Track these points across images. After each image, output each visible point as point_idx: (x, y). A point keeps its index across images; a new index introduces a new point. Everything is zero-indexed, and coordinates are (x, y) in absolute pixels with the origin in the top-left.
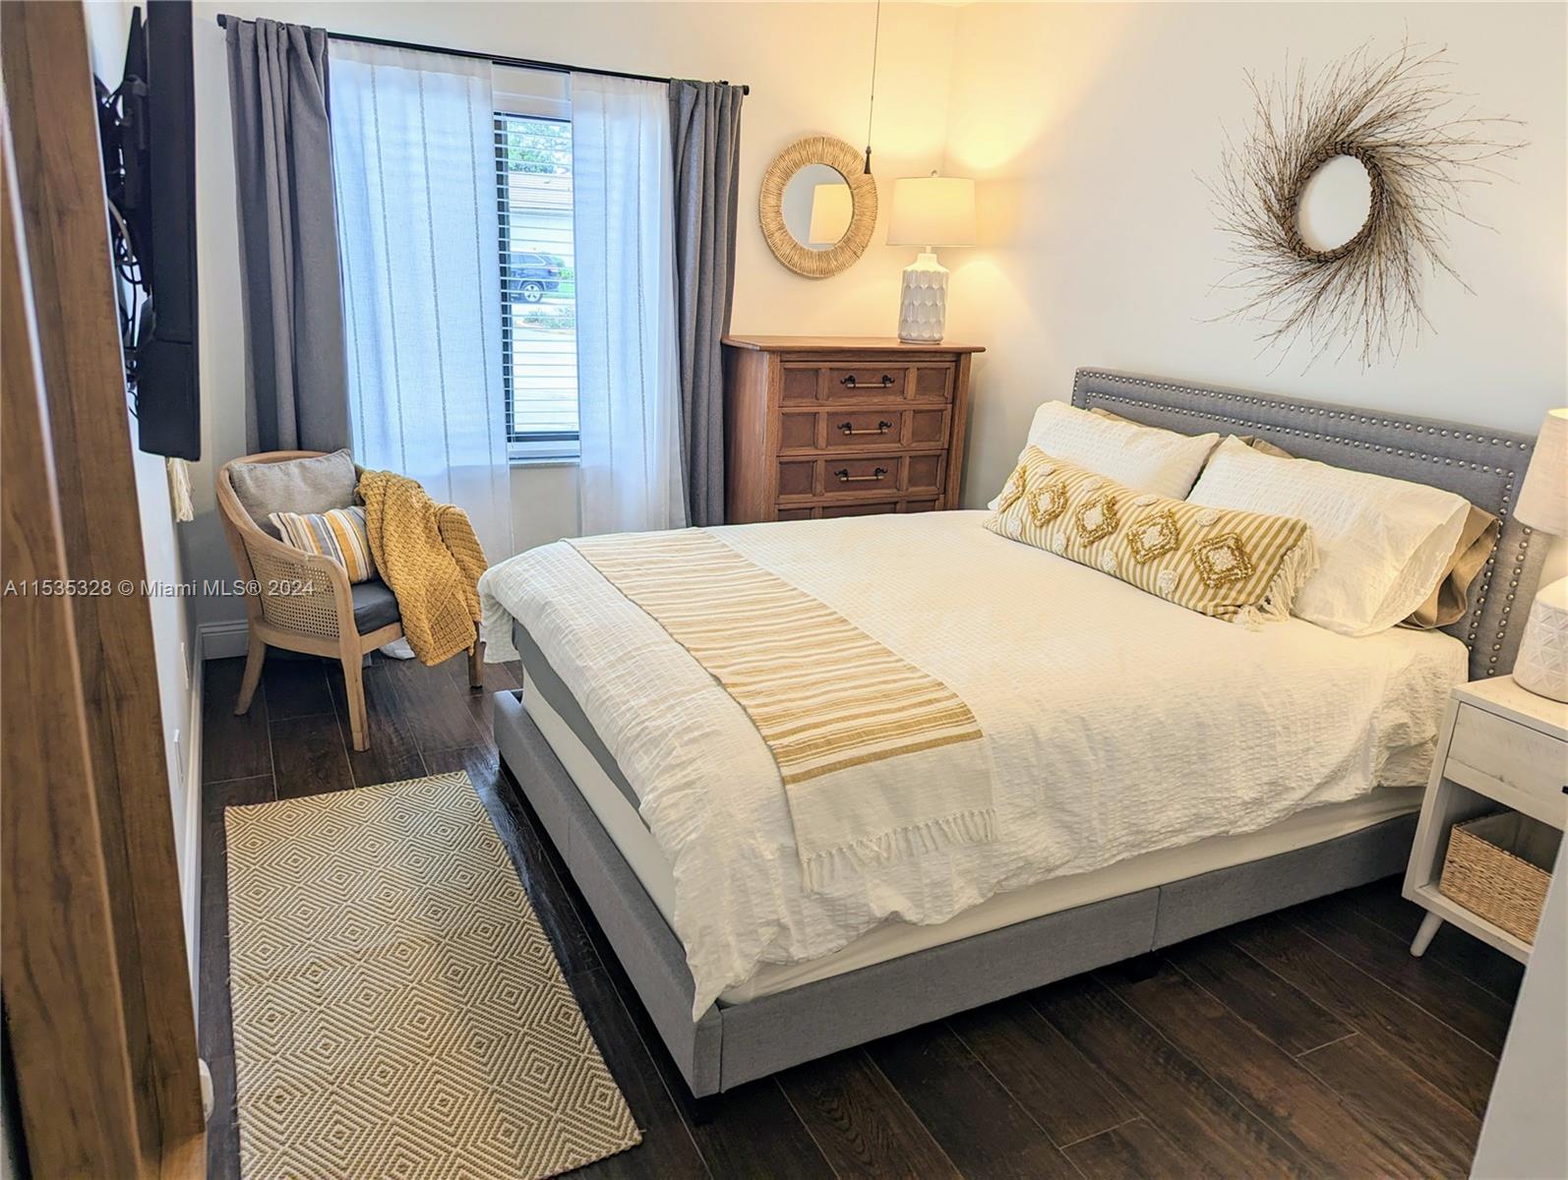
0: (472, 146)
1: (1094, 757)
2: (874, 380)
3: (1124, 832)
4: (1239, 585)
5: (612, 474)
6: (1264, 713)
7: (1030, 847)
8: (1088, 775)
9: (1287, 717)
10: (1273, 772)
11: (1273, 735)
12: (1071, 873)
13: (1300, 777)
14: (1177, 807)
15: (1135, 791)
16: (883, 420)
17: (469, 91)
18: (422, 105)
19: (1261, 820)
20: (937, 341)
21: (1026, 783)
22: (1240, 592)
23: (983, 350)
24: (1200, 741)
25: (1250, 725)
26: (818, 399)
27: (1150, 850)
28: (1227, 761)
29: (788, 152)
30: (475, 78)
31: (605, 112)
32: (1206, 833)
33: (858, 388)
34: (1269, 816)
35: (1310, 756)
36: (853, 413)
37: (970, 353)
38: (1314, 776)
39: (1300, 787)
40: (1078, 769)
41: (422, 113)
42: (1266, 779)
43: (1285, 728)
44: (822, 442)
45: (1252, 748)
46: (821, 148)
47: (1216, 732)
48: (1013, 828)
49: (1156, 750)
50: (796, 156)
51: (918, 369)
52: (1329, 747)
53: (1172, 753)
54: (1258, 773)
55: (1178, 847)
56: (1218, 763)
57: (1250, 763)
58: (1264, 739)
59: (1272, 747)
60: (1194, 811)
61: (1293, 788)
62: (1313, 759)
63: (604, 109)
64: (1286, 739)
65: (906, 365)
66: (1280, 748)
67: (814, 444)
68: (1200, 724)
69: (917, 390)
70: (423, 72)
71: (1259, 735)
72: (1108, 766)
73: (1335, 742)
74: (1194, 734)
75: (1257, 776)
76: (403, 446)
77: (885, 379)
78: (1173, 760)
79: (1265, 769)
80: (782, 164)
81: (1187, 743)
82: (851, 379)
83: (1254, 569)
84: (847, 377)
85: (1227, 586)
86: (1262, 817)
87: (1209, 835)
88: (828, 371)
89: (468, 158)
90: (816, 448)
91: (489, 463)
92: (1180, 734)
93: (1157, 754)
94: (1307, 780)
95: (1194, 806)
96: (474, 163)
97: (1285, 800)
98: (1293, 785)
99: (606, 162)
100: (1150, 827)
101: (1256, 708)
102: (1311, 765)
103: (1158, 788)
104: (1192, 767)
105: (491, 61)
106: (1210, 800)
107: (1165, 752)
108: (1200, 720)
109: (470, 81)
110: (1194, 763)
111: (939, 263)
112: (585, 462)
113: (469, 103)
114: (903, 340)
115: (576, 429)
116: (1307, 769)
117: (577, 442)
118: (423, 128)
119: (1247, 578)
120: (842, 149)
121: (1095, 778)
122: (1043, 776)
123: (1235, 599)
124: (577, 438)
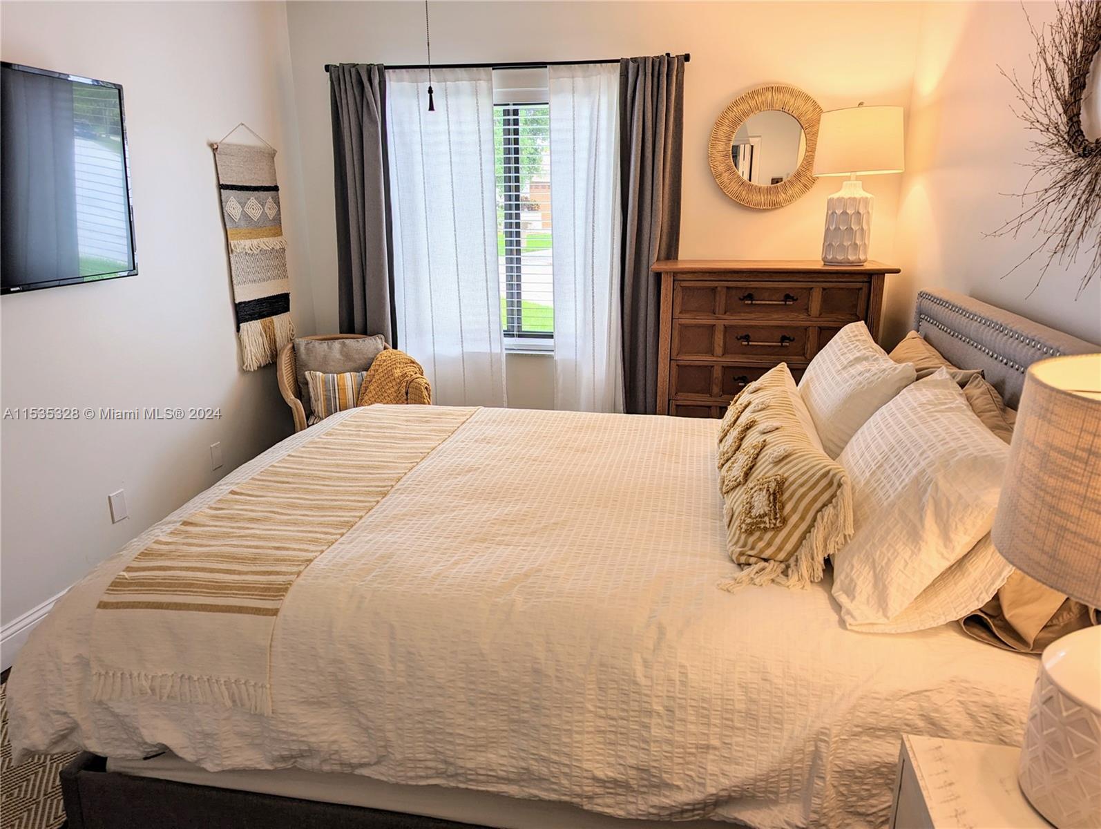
0: (479, 130)
1: (392, 668)
2: (774, 298)
3: (429, 757)
4: (769, 535)
5: (576, 365)
6: (636, 683)
7: (314, 734)
8: (382, 684)
9: (673, 698)
10: (642, 756)
11: (650, 713)
12: (376, 777)
13: (690, 776)
14: (503, 752)
15: (440, 717)
16: (786, 334)
17: (477, 92)
18: (447, 105)
19: (631, 808)
20: (860, 263)
21: (313, 672)
22: (769, 544)
23: (897, 271)
24: (536, 690)
25: (612, 691)
26: (714, 314)
27: (470, 787)
28: (567, 722)
29: (736, 103)
30: (481, 82)
31: (574, 93)
32: (544, 795)
33: (756, 304)
34: (642, 808)
35: (711, 757)
36: (751, 327)
37: (884, 274)
38: (708, 781)
39: (689, 790)
40: (373, 675)
41: (447, 111)
42: (632, 762)
43: (670, 710)
44: (719, 350)
45: (612, 719)
46: (770, 96)
47: (556, 685)
48: (293, 709)
49: (472, 683)
50: (744, 107)
51: (824, 289)
52: (740, 754)
53: (491, 691)
54: (622, 751)
55: (509, 797)
56: (555, 722)
57: (612, 737)
58: (632, 713)
59: (647, 727)
60: (523, 764)
61: (678, 787)
62: (713, 761)
63: (573, 89)
64: (667, 724)
65: (811, 285)
66: (655, 731)
67: (711, 351)
68: (536, 671)
69: (822, 308)
70: (448, 83)
71: (624, 706)
72: (409, 683)
73: (751, 751)
74: (528, 679)
75: (620, 753)
76: (433, 336)
77: (787, 297)
78: (493, 700)
79: (634, 750)
80: (731, 115)
81: (515, 686)
82: (750, 297)
83: (784, 521)
84: (746, 294)
85: (757, 534)
86: (634, 806)
87: (547, 798)
88: (725, 290)
89: (476, 137)
90: (713, 355)
91: (489, 351)
92: (505, 674)
93: (472, 687)
94: (700, 784)
95: (523, 759)
96: (480, 141)
97: (666, 796)
98: (679, 783)
99: (574, 130)
100: (460, 763)
101: (625, 674)
102: (709, 767)
103: (472, 723)
104: (522, 715)
105: (491, 68)
106: (544, 759)
107: (483, 688)
108: (536, 666)
109: (478, 85)
110: (525, 712)
111: (864, 190)
112: (558, 356)
113: (477, 100)
114: (826, 262)
115: (553, 331)
116: (702, 770)
117: (552, 340)
118: (448, 121)
119: (777, 529)
120: (792, 95)
121: (388, 689)
122: (331, 670)
123: (762, 551)
124: (551, 337)
